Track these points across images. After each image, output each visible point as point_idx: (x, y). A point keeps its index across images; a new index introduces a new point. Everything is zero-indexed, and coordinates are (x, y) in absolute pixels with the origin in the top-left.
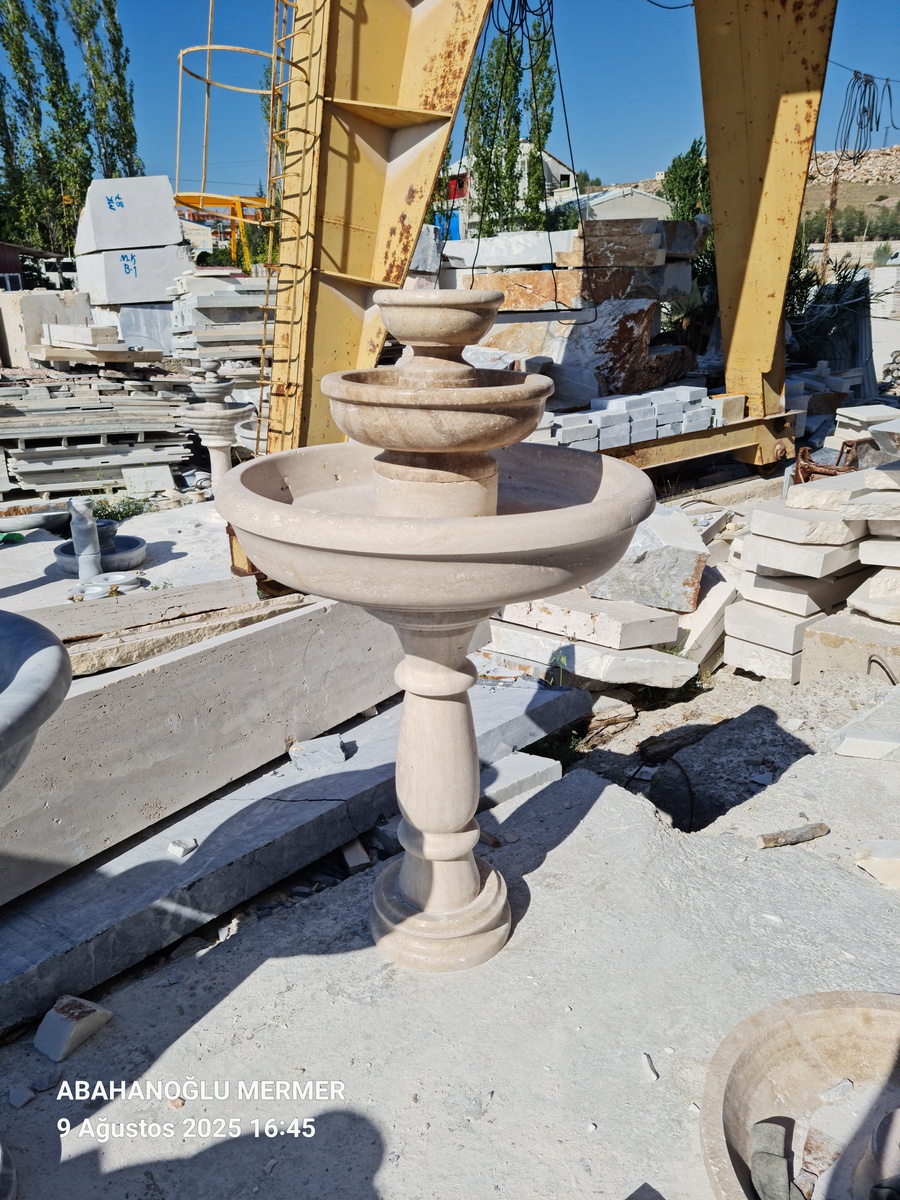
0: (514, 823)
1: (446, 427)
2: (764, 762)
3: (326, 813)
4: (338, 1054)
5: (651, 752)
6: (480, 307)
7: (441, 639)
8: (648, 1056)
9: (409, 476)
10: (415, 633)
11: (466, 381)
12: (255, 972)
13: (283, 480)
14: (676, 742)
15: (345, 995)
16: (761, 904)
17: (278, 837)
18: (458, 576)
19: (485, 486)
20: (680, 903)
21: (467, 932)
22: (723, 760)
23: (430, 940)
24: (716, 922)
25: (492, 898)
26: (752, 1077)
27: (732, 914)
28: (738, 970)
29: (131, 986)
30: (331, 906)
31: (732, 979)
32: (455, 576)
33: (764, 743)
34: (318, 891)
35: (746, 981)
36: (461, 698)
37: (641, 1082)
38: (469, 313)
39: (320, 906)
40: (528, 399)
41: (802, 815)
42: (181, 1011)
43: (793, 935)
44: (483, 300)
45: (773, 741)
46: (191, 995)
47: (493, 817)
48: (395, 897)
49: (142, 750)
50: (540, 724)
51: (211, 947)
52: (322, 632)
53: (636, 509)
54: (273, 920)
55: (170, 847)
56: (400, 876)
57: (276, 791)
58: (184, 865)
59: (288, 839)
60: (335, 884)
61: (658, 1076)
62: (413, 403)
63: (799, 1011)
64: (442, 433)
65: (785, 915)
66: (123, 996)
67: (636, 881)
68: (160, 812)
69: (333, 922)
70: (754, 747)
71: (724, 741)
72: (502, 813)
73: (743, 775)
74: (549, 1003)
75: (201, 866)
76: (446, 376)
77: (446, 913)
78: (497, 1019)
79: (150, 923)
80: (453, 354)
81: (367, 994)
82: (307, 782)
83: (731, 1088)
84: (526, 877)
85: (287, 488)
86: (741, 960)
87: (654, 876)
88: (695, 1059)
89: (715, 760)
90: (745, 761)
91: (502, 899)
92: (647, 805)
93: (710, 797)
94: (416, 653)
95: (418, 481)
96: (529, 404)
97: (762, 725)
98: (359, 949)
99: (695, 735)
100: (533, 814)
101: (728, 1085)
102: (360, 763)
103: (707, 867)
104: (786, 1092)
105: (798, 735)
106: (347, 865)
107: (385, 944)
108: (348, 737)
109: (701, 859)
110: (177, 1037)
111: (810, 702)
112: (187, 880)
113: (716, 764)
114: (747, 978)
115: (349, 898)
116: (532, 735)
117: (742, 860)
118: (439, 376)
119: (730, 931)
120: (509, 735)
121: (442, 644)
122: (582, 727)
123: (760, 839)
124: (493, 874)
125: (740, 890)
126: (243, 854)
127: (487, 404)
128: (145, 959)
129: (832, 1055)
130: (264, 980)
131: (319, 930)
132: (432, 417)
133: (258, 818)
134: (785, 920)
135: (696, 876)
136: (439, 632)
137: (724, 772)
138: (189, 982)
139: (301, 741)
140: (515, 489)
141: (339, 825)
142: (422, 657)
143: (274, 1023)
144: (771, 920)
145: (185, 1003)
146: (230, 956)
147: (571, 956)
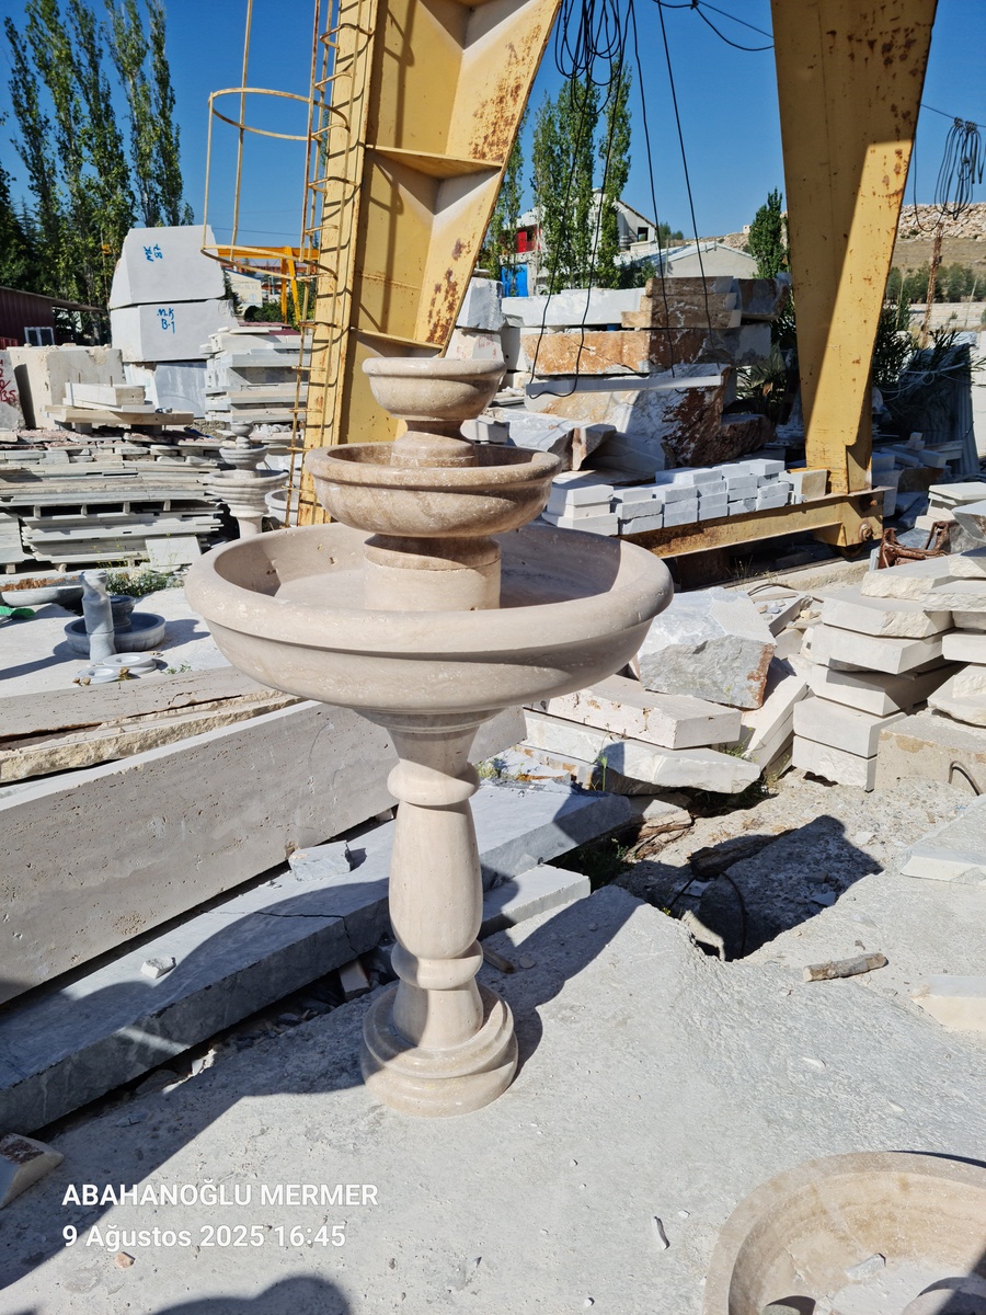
0: (531, 946)
1: (435, 510)
2: (827, 880)
3: (321, 931)
4: (311, 1210)
5: (704, 865)
6: (476, 378)
7: (436, 743)
8: (659, 1220)
9: (399, 563)
10: (407, 736)
11: (463, 459)
12: (227, 1112)
13: (269, 564)
14: (731, 854)
15: (325, 1141)
16: (802, 1045)
17: (264, 957)
18: (441, 676)
19: (484, 574)
20: (710, 1043)
21: (465, 1071)
22: (782, 876)
23: (424, 1080)
24: (749, 1065)
25: (495, 1033)
26: (769, 1250)
27: (768, 1056)
28: (768, 1122)
29: (87, 1125)
30: (320, 1037)
31: (761, 1132)
32: (436, 676)
33: (828, 858)
34: (308, 1019)
35: (777, 1135)
36: (462, 808)
37: (648, 1251)
38: (463, 385)
39: (307, 1037)
41: (858, 943)
42: (140, 1155)
43: (835, 1082)
44: (479, 371)
45: (838, 858)
46: (153, 1137)
47: (508, 939)
48: (387, 1029)
49: (120, 856)
50: (570, 833)
51: (180, 1082)
52: (331, 726)
53: (647, 604)
54: (253, 1052)
55: (143, 968)
56: (395, 1007)
57: (270, 904)
58: (157, 988)
59: (276, 959)
60: (328, 1011)
61: (668, 1244)
62: (398, 484)
63: (827, 1175)
64: (431, 516)
65: (827, 1059)
66: (77, 1137)
67: (663, 1016)
68: (137, 926)
69: (320, 1056)
70: (817, 862)
71: (784, 854)
72: (518, 934)
73: (802, 894)
74: (552, 1156)
75: (175, 990)
76: (440, 453)
77: (443, 1049)
78: (492, 1173)
79: (113, 1054)
80: (451, 430)
81: (349, 1141)
82: (304, 895)
83: (742, 1263)
84: (539, 1009)
85: (274, 571)
86: (773, 1110)
87: (683, 1010)
88: (712, 1226)
89: (773, 876)
90: (806, 878)
91: (507, 1034)
92: (682, 928)
93: (765, 918)
94: (410, 757)
95: (409, 568)
96: (531, 485)
97: (827, 838)
98: (346, 1088)
99: (753, 847)
100: (554, 936)
101: (738, 1260)
102: (364, 874)
103: (745, 1002)
104: (808, 1268)
105: (866, 850)
106: (343, 990)
107: (374, 1081)
108: (355, 844)
109: (739, 992)
111: (883, 813)
112: (158, 1005)
113: (773, 881)
114: (778, 1132)
115: (340, 1029)
116: (561, 845)
117: (785, 994)
118: (433, 454)
119: (764, 1077)
120: (533, 845)
121: (438, 747)
122: (630, 833)
123: (808, 971)
124: (499, 1004)
125: (780, 1029)
126: (222, 977)
127: (479, 486)
128: (107, 1093)
129: (863, 1226)
130: (237, 1122)
131: (303, 1065)
132: (420, 499)
133: (246, 934)
134: (828, 1065)
135: (731, 1012)
136: (434, 735)
137: (782, 890)
138: (153, 1122)
139: (303, 847)
140: (528, 576)
141: (335, 945)
142: (416, 762)
143: (242, 1172)
144: (811, 1065)
145: (146, 1146)
146: (202, 1092)
147: (582, 1102)
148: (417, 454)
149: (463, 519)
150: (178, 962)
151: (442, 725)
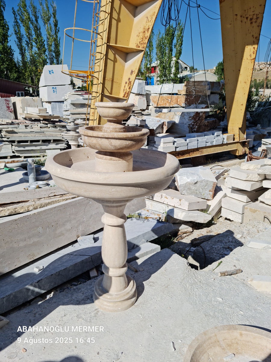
0: (143, 265)
1: (113, 144)
2: (228, 248)
3: (84, 260)
5: (195, 243)
6: (125, 108)
7: (114, 208)
8: (173, 343)
9: (104, 158)
10: (106, 206)
11: (122, 130)
12: (55, 310)
13: (70, 158)
14: (202, 240)
15: (82, 318)
16: (217, 294)
17: (68, 266)
18: (113, 190)
19: (128, 162)
20: (191, 293)
21: (121, 300)
22: (216, 246)
23: (110, 302)
24: (201, 299)
25: (130, 289)
26: (202, 352)
27: (207, 297)
28: (206, 315)
29: (16, 313)
30: (83, 289)
31: (203, 318)
33: (229, 242)
34: (80, 284)
35: (208, 319)
36: (122, 226)
37: (169, 351)
38: (122, 110)
39: (79, 289)
40: (139, 136)
41: (235, 266)
42: (30, 321)
43: (225, 305)
44: (126, 106)
45: (232, 242)
47: (137, 263)
48: (100, 288)
49: (29, 238)
50: (156, 234)
51: (43, 301)
52: (91, 203)
53: (171, 171)
54: (64, 293)
55: (35, 269)
56: (103, 281)
57: (71, 252)
58: (38, 275)
59: (71, 267)
60: (86, 282)
61: (175, 349)
62: (103, 137)
63: (219, 331)
64: (112, 146)
65: (223, 298)
66: (14, 316)
67: (178, 285)
68: (34, 257)
69: (82, 294)
70: (226, 243)
71: (217, 240)
72: (139, 262)
73: (221, 252)
74: (145, 324)
75: (43, 275)
76: (116, 129)
77: (116, 293)
78: (128, 328)
79: (24, 293)
80: (118, 122)
81: (89, 318)
82: (81, 249)
83: (194, 355)
84: (144, 282)
85: (72, 160)
86: (207, 312)
87: (184, 284)
88: (188, 344)
89: (213, 246)
90: (223, 247)
91: (134, 290)
92: (185, 261)
93: (211, 258)
94: (107, 212)
95: (107, 160)
96: (140, 138)
97: (229, 236)
98: (89, 304)
99: (208, 238)
100: (149, 262)
103: (201, 282)
104: (213, 357)
105: (240, 240)
106: (90, 276)
107: (96, 302)
108: (96, 236)
109: (200, 279)
111: (245, 230)
113: (214, 248)
114: (208, 318)
115: (88, 287)
116: (153, 237)
117: (213, 280)
118: (113, 129)
119: (205, 303)
120: (146, 237)
121: (115, 210)
122: (175, 234)
123: (220, 273)
124: (132, 281)
125: (211, 289)
126: (56, 272)
127: (125, 138)
128: (22, 304)
129: (229, 345)
130: (58, 312)
131: (77, 297)
132: (109, 141)
133: (64, 260)
134: (223, 300)
135: (197, 284)
136: (114, 206)
137: (216, 250)
138: (34, 312)
139: (81, 236)
140: (142, 162)
141: (88, 263)
142: (109, 213)
144: (219, 300)
145: (32, 319)
146: (49, 304)
147: (154, 309)
148: (110, 129)
149: (121, 147)
150: (44, 268)
151: (115, 203)
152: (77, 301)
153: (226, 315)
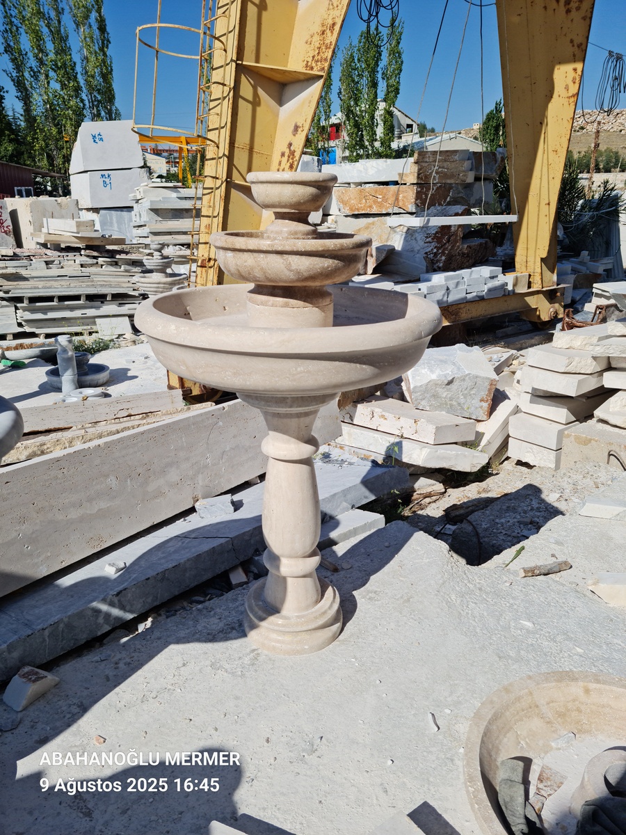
0: (349, 556)
1: (294, 267)
2: (531, 523)
3: (217, 547)
4: (216, 710)
5: (453, 515)
6: (319, 184)
7: (293, 420)
8: (433, 714)
9: (270, 303)
10: (274, 414)
11: (309, 235)
12: (161, 653)
13: (186, 308)
14: (471, 508)
15: (223, 670)
16: (519, 614)
17: (182, 561)
18: (299, 369)
19: (323, 311)
20: (462, 612)
21: (310, 628)
22: (503, 520)
23: (284, 633)
24: (487, 625)
25: (328, 605)
26: (503, 728)
27: (498, 620)
28: (500, 657)
29: (74, 662)
30: (218, 610)
31: (495, 663)
32: (296, 369)
33: (532, 509)
34: (209, 600)
35: (505, 665)
36: (307, 462)
37: (427, 732)
38: (311, 188)
39: (209, 610)
41: (553, 556)
42: (108, 678)
43: (541, 635)
44: (321, 179)
45: (538, 509)
46: (115, 668)
47: (334, 552)
48: (261, 603)
49: (90, 500)
50: (371, 490)
51: (131, 636)
52: (221, 423)
53: (427, 327)
54: (176, 618)
55: (107, 568)
56: (265, 589)
57: (184, 531)
58: (115, 579)
59: (189, 563)
60: (222, 595)
61: (439, 728)
62: (271, 250)
63: (538, 684)
64: (291, 271)
65: (536, 622)
66: (67, 668)
67: (432, 596)
68: (101, 544)
69: (218, 620)
70: (525, 512)
71: (504, 507)
72: (340, 549)
73: (516, 531)
74: (365, 677)
75: (127, 580)
76: (296, 233)
77: (296, 614)
78: (328, 687)
79: (89, 618)
80: (302, 218)
81: (238, 669)
82: (206, 526)
83: (486, 734)
84: (354, 593)
86: (502, 651)
87: (445, 593)
88: (465, 717)
89: (497, 521)
90: (518, 522)
91: (336, 606)
92: (443, 546)
93: (493, 546)
94: (276, 429)
95: (276, 306)
96: (353, 252)
97: (531, 497)
98: (235, 639)
99: (484, 504)
100: (363, 550)
101: (484, 733)
102: (242, 514)
103: (483, 589)
104: (527, 740)
105: (556, 505)
106: (231, 583)
107: (253, 635)
108: (237, 497)
109: (479, 583)
110: (104, 696)
111: (566, 482)
112: (117, 589)
113: (498, 523)
114: (506, 663)
115: (231, 605)
116: (366, 497)
117: (508, 585)
118: (291, 233)
120: (349, 496)
121: (294, 422)
122: (407, 498)
123: (522, 571)
124: (330, 588)
125: (506, 604)
126: (156, 573)
127: (322, 251)
128: (85, 643)
129: (561, 715)
130: (168, 659)
131: (208, 626)
132: (284, 260)
133: (170, 549)
134: (536, 625)
135: (475, 594)
136: (291, 414)
137: (503, 529)
138: (115, 659)
139: (203, 498)
140: (349, 318)
141: (226, 555)
142: (280, 433)
143: (172, 688)
144: (526, 625)
145: (111, 674)
146: (145, 642)
147: (383, 646)
148: (281, 233)
149: (311, 273)
150: (127, 565)
151: (297, 407)
152: (208, 634)
153: (545, 655)
